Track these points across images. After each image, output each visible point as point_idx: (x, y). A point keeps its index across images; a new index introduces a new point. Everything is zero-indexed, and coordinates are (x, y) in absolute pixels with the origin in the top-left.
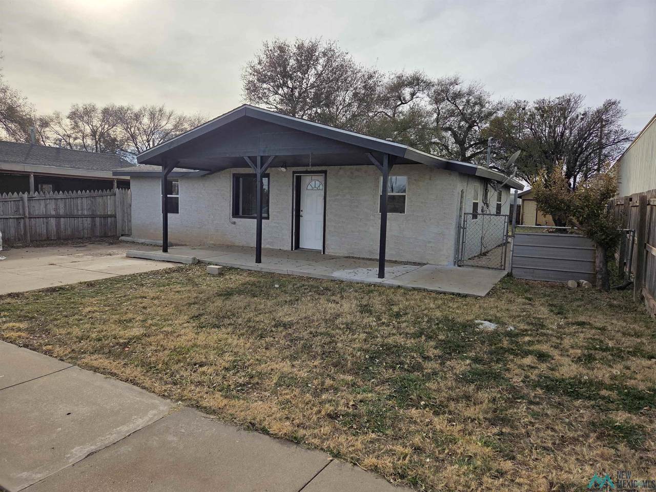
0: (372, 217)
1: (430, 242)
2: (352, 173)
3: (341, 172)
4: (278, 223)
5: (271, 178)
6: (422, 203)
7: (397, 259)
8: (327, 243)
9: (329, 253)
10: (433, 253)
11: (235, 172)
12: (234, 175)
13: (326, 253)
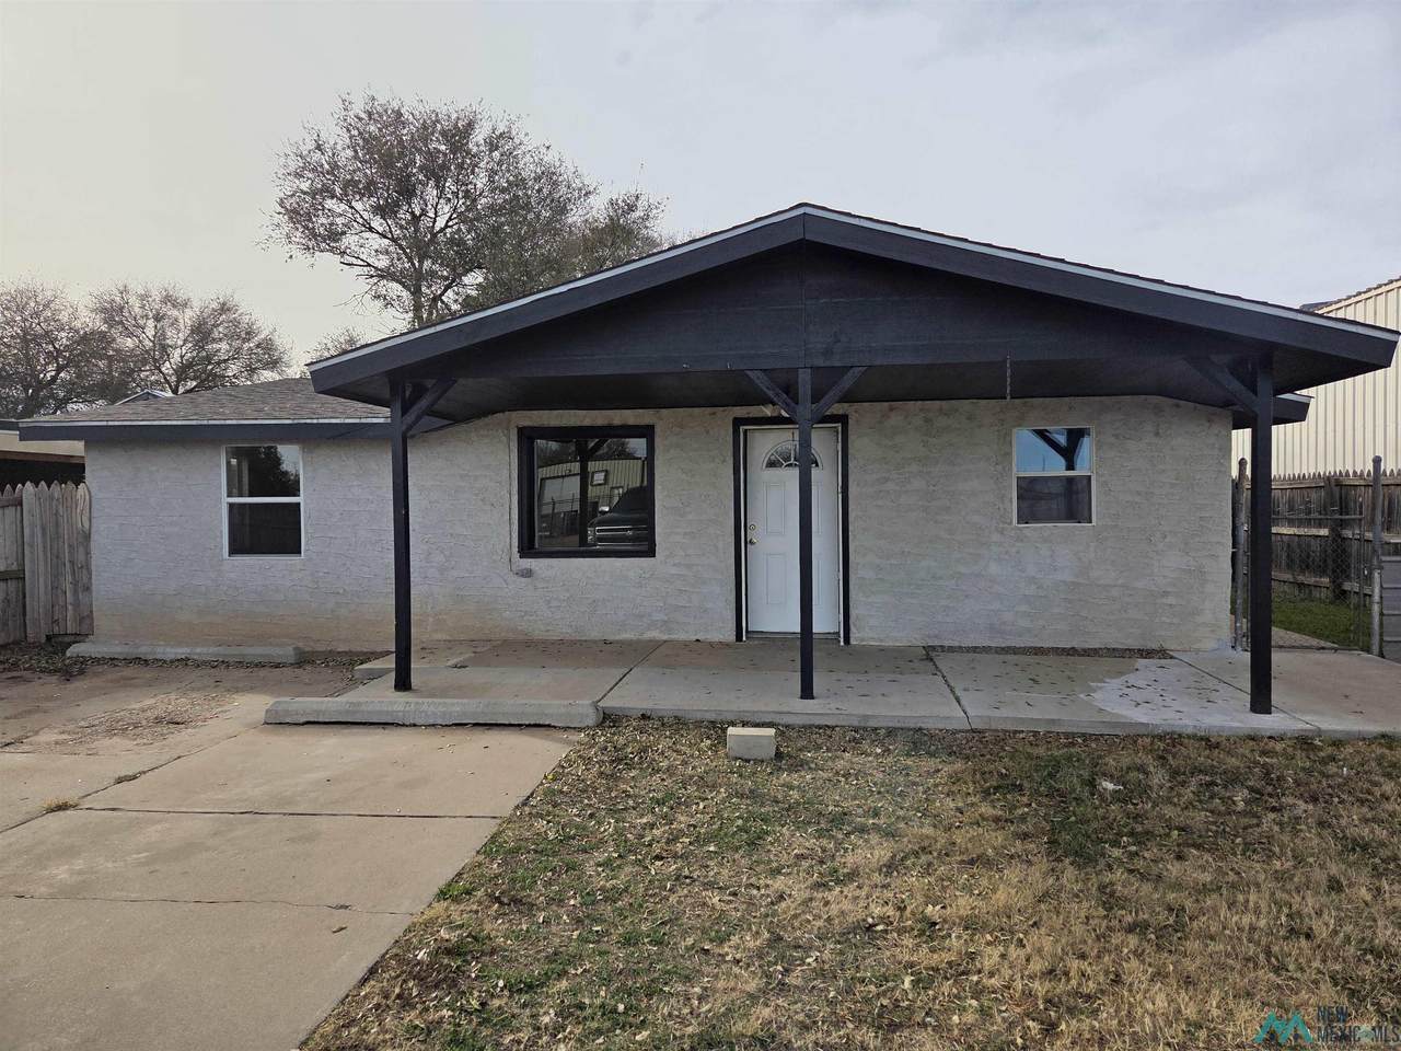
0: (996, 537)
1: (1166, 594)
2: (927, 420)
3: (895, 419)
4: (689, 567)
5: (658, 441)
6: (1139, 493)
7: (1075, 644)
8: (853, 613)
9: (863, 640)
10: (1175, 621)
11: (527, 423)
12: (521, 431)
13: (853, 642)
